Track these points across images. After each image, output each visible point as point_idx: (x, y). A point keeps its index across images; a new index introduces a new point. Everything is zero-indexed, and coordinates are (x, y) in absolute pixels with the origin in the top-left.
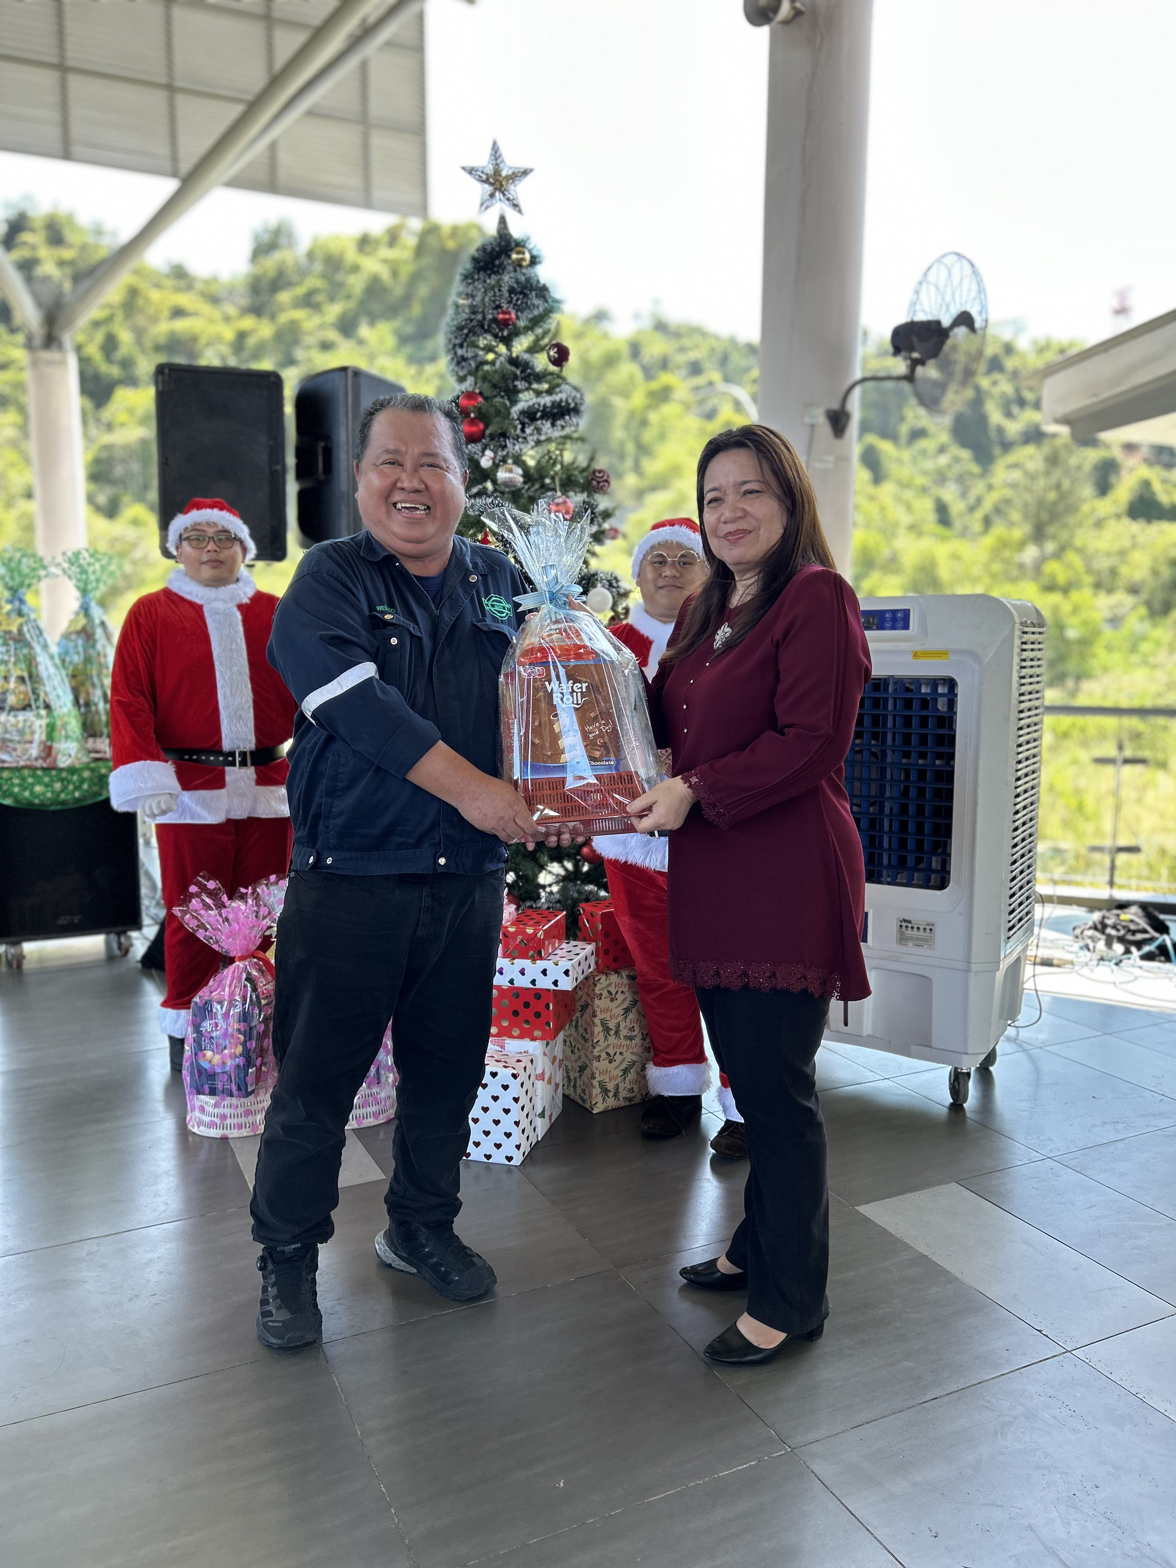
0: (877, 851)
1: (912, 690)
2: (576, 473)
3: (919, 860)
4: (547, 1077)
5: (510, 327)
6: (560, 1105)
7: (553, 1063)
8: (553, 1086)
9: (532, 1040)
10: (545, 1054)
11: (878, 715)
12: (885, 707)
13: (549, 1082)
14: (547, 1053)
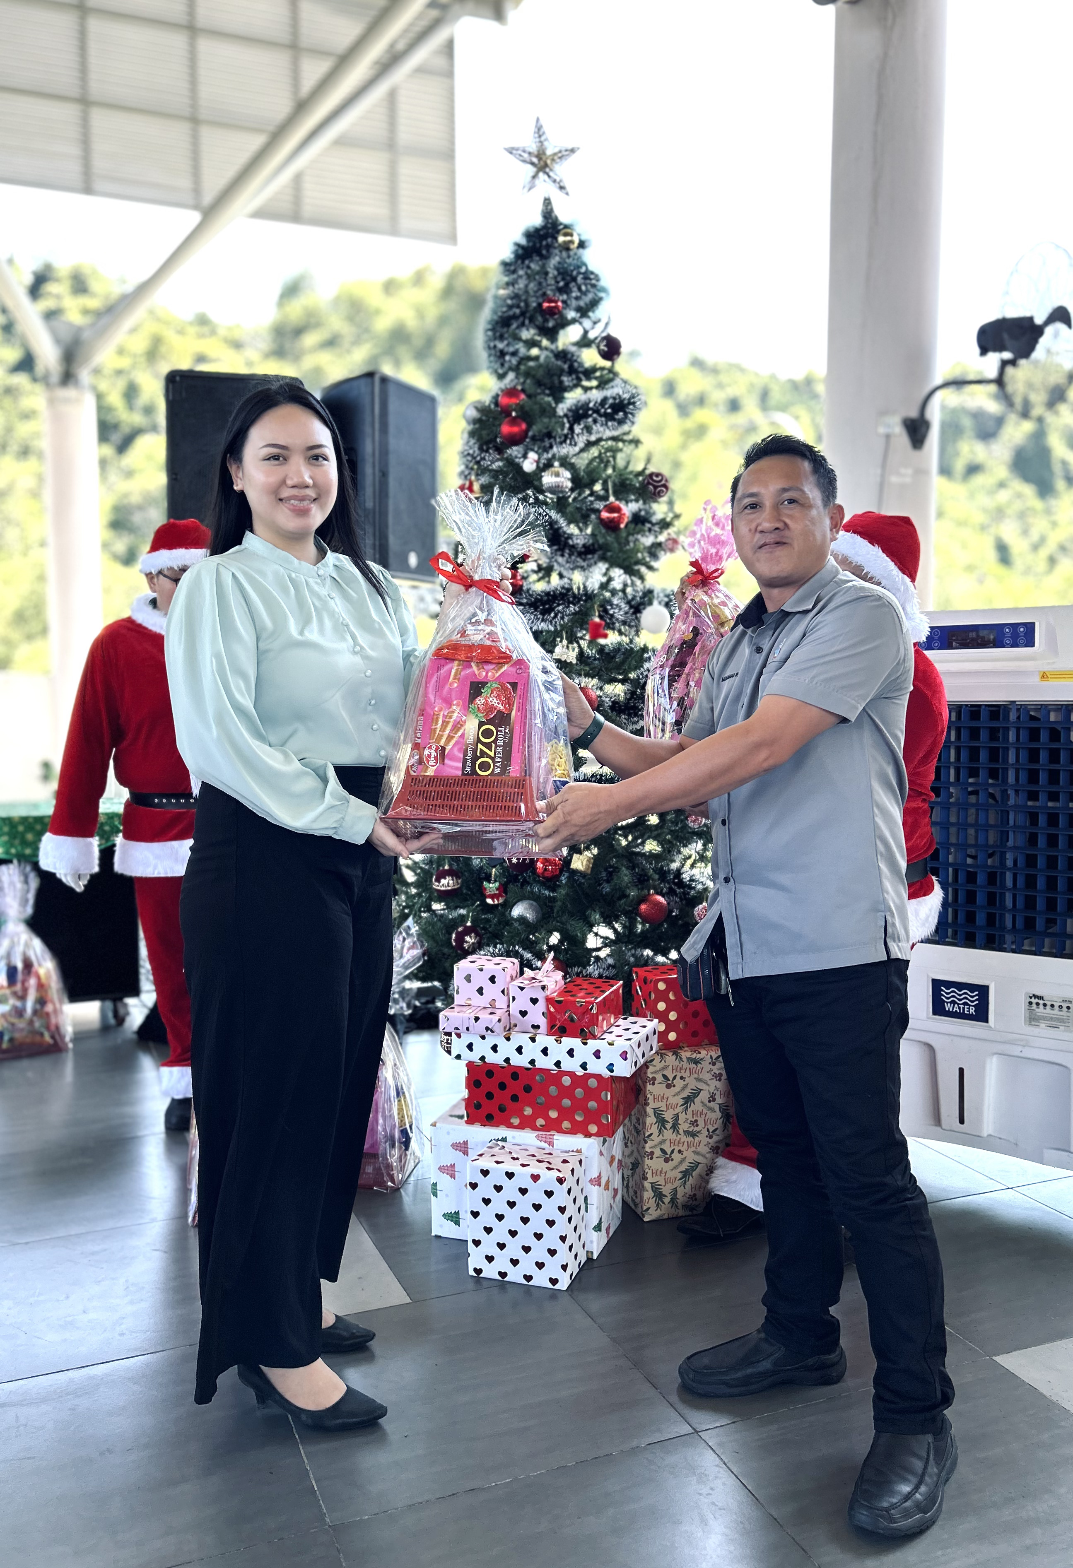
0: (998, 912)
1: (1039, 719)
2: (631, 476)
3: (1051, 922)
4: (603, 1182)
5: (556, 317)
6: (620, 1215)
7: (611, 1163)
8: (611, 1192)
9: (586, 1136)
10: (601, 1154)
11: (998, 748)
12: (1006, 738)
13: (607, 1188)
14: (604, 1152)
